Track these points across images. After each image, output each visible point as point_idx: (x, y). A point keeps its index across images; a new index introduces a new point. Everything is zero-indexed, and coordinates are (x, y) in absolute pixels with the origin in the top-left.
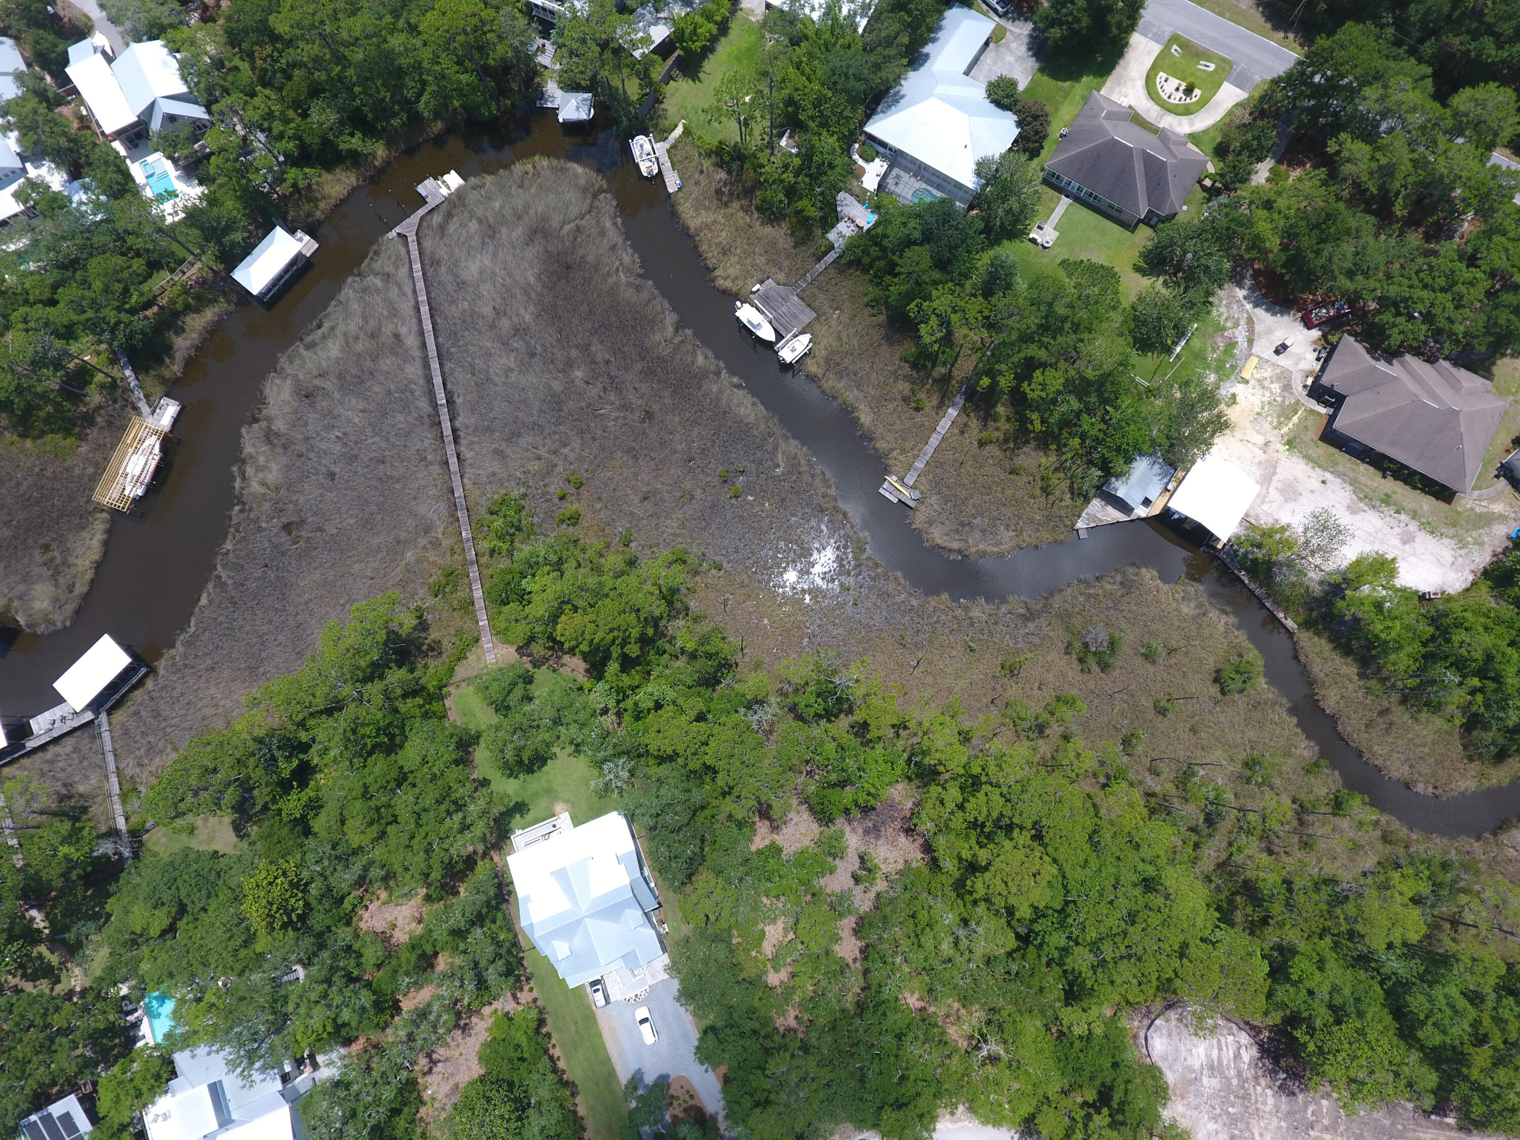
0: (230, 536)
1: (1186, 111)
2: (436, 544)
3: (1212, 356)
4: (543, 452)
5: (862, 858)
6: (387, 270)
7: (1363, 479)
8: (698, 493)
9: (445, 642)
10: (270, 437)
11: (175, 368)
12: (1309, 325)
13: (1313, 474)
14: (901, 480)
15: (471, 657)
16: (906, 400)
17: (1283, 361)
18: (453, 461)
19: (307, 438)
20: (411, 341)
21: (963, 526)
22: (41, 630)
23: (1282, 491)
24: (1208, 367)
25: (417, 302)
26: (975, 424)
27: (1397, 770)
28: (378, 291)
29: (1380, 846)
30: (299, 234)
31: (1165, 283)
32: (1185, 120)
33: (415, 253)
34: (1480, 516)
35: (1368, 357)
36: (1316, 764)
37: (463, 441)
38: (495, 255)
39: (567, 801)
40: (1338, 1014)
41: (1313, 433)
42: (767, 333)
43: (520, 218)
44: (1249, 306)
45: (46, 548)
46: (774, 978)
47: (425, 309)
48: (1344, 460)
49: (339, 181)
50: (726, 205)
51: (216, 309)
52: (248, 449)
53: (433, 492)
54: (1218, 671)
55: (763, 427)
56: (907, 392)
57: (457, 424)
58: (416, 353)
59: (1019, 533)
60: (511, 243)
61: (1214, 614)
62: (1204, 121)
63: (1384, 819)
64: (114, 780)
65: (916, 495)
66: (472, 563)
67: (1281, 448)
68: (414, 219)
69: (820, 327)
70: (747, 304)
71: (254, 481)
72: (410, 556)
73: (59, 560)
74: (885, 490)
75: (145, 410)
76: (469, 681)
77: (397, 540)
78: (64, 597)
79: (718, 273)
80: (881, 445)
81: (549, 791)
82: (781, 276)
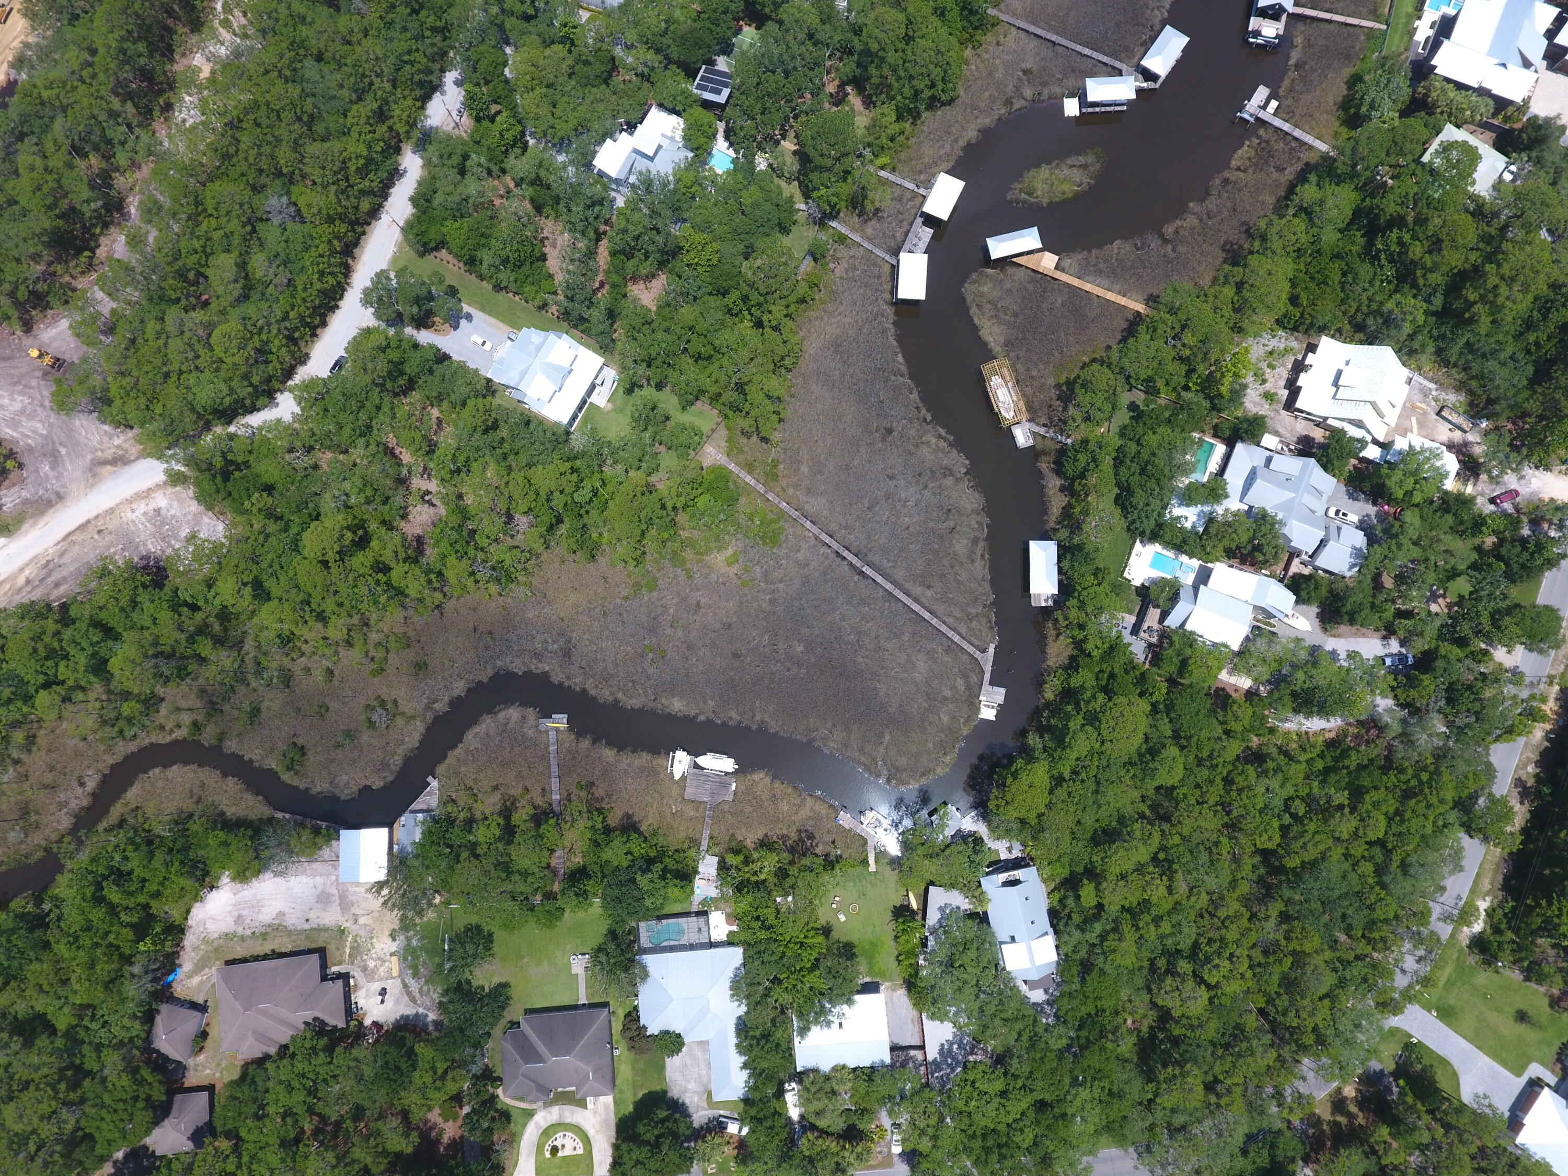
0: (918, 401)
1: (547, 1133)
2: (797, 486)
3: (423, 957)
4: (781, 586)
5: (434, 505)
6: (974, 623)
7: (285, 938)
8: (669, 631)
9: (745, 440)
10: (948, 471)
11: (1044, 466)
12: (375, 1024)
13: (316, 921)
14: (557, 729)
15: (724, 444)
16: (592, 784)
17: (377, 986)
18: (828, 540)
19: (926, 487)
20: (918, 590)
21: (504, 729)
22: (974, 276)
23: (330, 895)
24: (421, 948)
25: (937, 617)
26: (539, 801)
28: (967, 605)
29: (163, 721)
30: (1050, 603)
31: (483, 988)
32: (544, 1125)
33: (966, 645)
34: (203, 967)
35: (321, 1016)
36: (221, 740)
37: (833, 556)
38: (916, 684)
40: (134, 603)
41: (331, 948)
42: (704, 761)
43: (922, 720)
44: (421, 1010)
45: (1016, 315)
46: (435, 413)
47: (927, 615)
49: (1058, 655)
50: (799, 831)
51: (1052, 517)
52: (954, 453)
53: (825, 513)
54: (304, 754)
55: (664, 701)
56: (594, 790)
57: (846, 564)
58: (908, 586)
59: (468, 751)
60: (912, 700)
61: (326, 786)
62: (530, 1134)
63: (168, 739)
64: (858, 239)
65: (542, 728)
66: (766, 492)
67: (345, 925)
68: (988, 668)
69: (675, 791)
70: (731, 770)
71: (934, 441)
72: (805, 469)
73: (1002, 315)
74: (564, 717)
75: (1037, 429)
76: (713, 431)
77: (820, 472)
78: (978, 300)
79: (768, 780)
80: (585, 743)
81: (621, 410)
82: (726, 807)
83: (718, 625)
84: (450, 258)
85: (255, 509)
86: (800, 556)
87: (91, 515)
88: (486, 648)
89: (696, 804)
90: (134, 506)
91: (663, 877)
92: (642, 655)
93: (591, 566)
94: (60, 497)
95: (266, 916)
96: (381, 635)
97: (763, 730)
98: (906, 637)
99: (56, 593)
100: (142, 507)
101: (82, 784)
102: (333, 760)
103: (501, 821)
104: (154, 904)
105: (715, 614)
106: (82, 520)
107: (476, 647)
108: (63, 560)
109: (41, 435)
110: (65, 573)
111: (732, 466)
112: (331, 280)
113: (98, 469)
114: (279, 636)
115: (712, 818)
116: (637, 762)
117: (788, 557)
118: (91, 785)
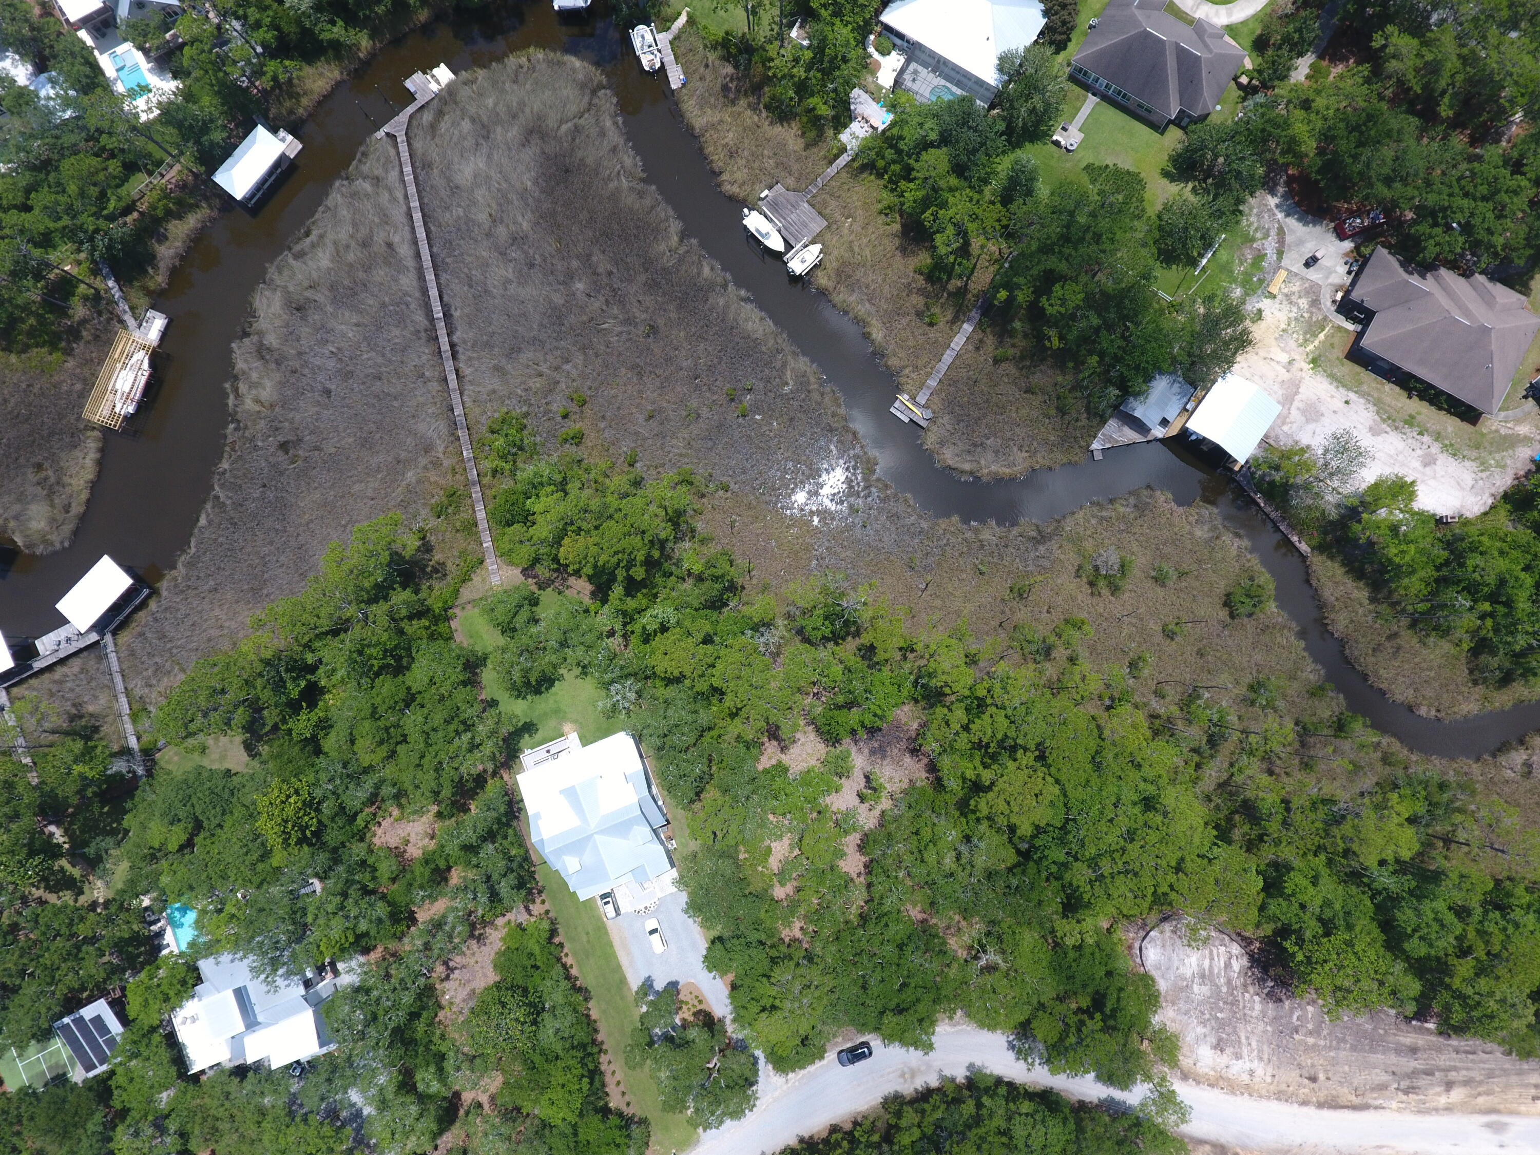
0: (226, 455)
2: (436, 464)
3: (1239, 270)
4: (544, 368)
5: (867, 778)
6: (376, 173)
7: (1388, 400)
8: (705, 412)
9: (449, 564)
10: (262, 351)
11: (160, 279)
12: (1341, 236)
13: (1337, 395)
14: (913, 399)
15: (476, 579)
16: (919, 314)
17: (1313, 274)
18: (452, 378)
19: (300, 354)
20: (404, 251)
21: (974, 448)
22: (39, 550)
23: (1303, 412)
24: (1235, 280)
25: (409, 209)
26: (990, 340)
27: (1401, 693)
28: (367, 195)
29: (1379, 767)
30: (282, 133)
31: (1194, 190)
32: (1222, 9)
33: (405, 155)
34: (1505, 437)
35: (1401, 270)
36: (1322, 688)
37: (461, 357)
38: (489, 157)
39: (575, 721)
40: (1328, 927)
41: (1340, 351)
42: (775, 243)
43: (514, 117)
44: (1280, 216)
45: (39, 467)
46: (779, 892)
47: (417, 216)
48: (1369, 379)
49: (321, 74)
50: (733, 102)
51: (199, 216)
52: (240, 365)
53: (432, 410)
54: (1228, 595)
55: (771, 342)
56: (921, 306)
57: (455, 339)
58: (410, 263)
59: (1032, 454)
60: (507, 144)
61: (1227, 538)
62: (1243, 11)
63: (1385, 741)
64: (123, 700)
65: (928, 414)
66: (474, 484)
67: (1307, 367)
68: (403, 117)
69: (831, 236)
70: (755, 212)
71: (248, 398)
72: (410, 476)
73: (53, 480)
74: (896, 409)
75: (131, 323)
76: (474, 603)
77: (397, 460)
78: (60, 517)
79: (725, 177)
80: (893, 361)
81: (557, 711)
82: (791, 181)
83: (647, 379)
84: (611, 1089)
87: (1310, 1111)
90: (1245, 1078)
92: (755, 409)
95: (1394, 440)
98: (458, 211)
99: (1420, 1040)
100: (1238, 1069)
101: (1528, 766)
102: (1199, 562)
105: (640, 393)
106: (1326, 1113)
107: (939, 565)
108: (1385, 1078)
110: (1393, 1058)
111: (487, 545)
115: (814, 182)
116: (851, 298)
118: (1518, 757)
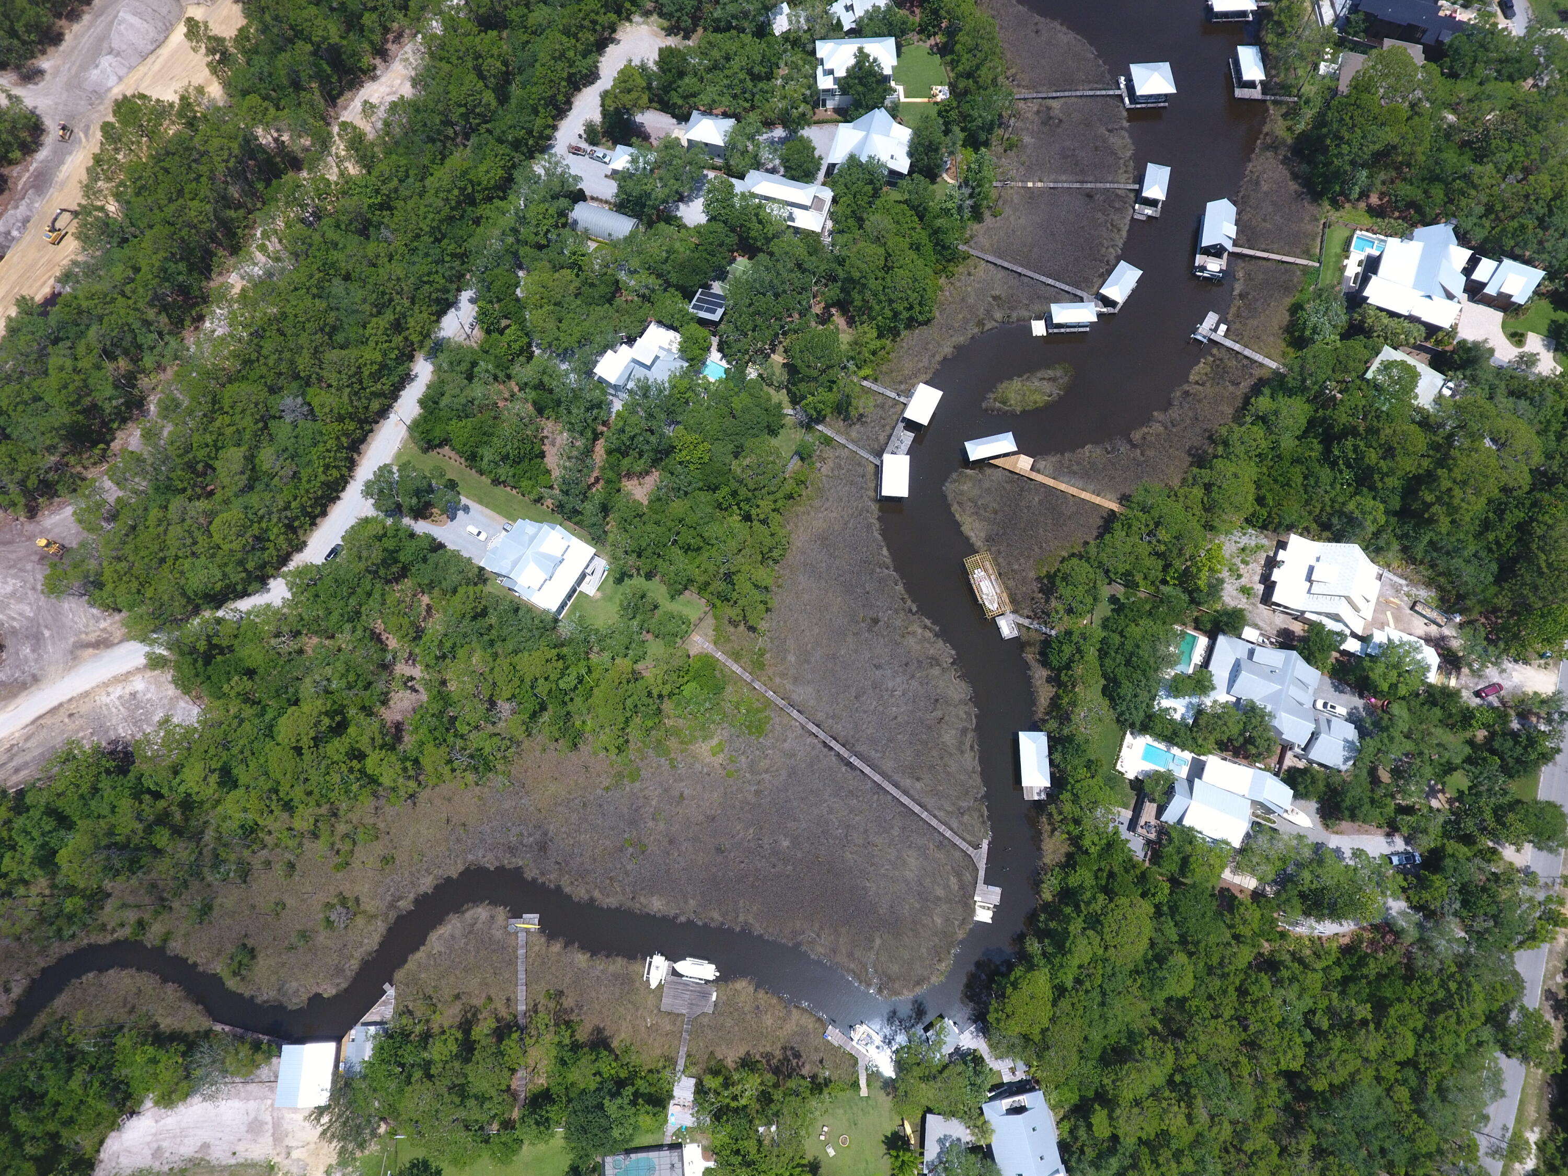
0: (903, 592)
2: (783, 675)
4: (767, 777)
5: (416, 691)
6: (966, 817)
8: (651, 824)
9: (732, 629)
10: (935, 661)
11: (1029, 656)
13: (243, 1154)
14: (527, 931)
15: (711, 633)
16: (561, 993)
18: (815, 729)
19: (913, 677)
20: (907, 782)
21: (470, 930)
22: (954, 475)
23: (262, 1124)
25: (927, 811)
26: (503, 1012)
27: (110, 976)
28: (958, 798)
29: (106, 919)
30: (1043, 796)
33: (958, 841)
36: (165, 941)
37: (820, 746)
38: (907, 882)
39: (597, 601)
40: (95, 790)
42: (681, 967)
43: (914, 922)
45: (996, 512)
46: (426, 599)
47: (917, 809)
49: (1054, 852)
50: (784, 1049)
51: (1040, 708)
52: (940, 643)
53: (812, 702)
54: (253, 957)
55: (642, 899)
56: (563, 1000)
57: (833, 754)
58: (896, 777)
59: (430, 955)
60: (904, 900)
61: (273, 994)
63: (109, 939)
64: (843, 441)
65: (511, 929)
66: (753, 681)
67: (277, 1159)
68: (982, 866)
69: (651, 1000)
70: (712, 978)
71: (920, 631)
72: (791, 658)
73: (982, 512)
74: (535, 917)
75: (1021, 620)
76: (701, 620)
77: (807, 661)
78: (959, 498)
79: (751, 989)
80: (557, 947)
81: (610, 599)
82: (705, 1021)
83: (701, 818)
84: (453, 454)
85: (233, 694)
86: (786, 746)
87: (64, 698)
88: (458, 841)
89: (674, 1016)
90: (110, 689)
91: (634, 1103)
92: (621, 849)
93: (573, 755)
94: (36, 679)
95: (188, 1149)
96: (350, 826)
97: (746, 932)
98: (896, 832)
99: (15, 779)
100: (118, 691)
101: (7, 990)
102: (284, 964)
103: (459, 1035)
104: (65, 1133)
105: (699, 806)
106: (55, 703)
107: (447, 840)
108: (29, 745)
109: (28, 618)
110: (28, 758)
111: (719, 655)
112: (335, 473)
113: (79, 652)
114: (242, 827)
115: (690, 1033)
116: (612, 968)
117: (774, 747)
118: (17, 991)
